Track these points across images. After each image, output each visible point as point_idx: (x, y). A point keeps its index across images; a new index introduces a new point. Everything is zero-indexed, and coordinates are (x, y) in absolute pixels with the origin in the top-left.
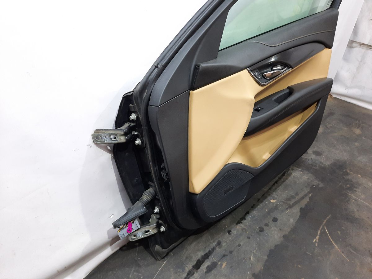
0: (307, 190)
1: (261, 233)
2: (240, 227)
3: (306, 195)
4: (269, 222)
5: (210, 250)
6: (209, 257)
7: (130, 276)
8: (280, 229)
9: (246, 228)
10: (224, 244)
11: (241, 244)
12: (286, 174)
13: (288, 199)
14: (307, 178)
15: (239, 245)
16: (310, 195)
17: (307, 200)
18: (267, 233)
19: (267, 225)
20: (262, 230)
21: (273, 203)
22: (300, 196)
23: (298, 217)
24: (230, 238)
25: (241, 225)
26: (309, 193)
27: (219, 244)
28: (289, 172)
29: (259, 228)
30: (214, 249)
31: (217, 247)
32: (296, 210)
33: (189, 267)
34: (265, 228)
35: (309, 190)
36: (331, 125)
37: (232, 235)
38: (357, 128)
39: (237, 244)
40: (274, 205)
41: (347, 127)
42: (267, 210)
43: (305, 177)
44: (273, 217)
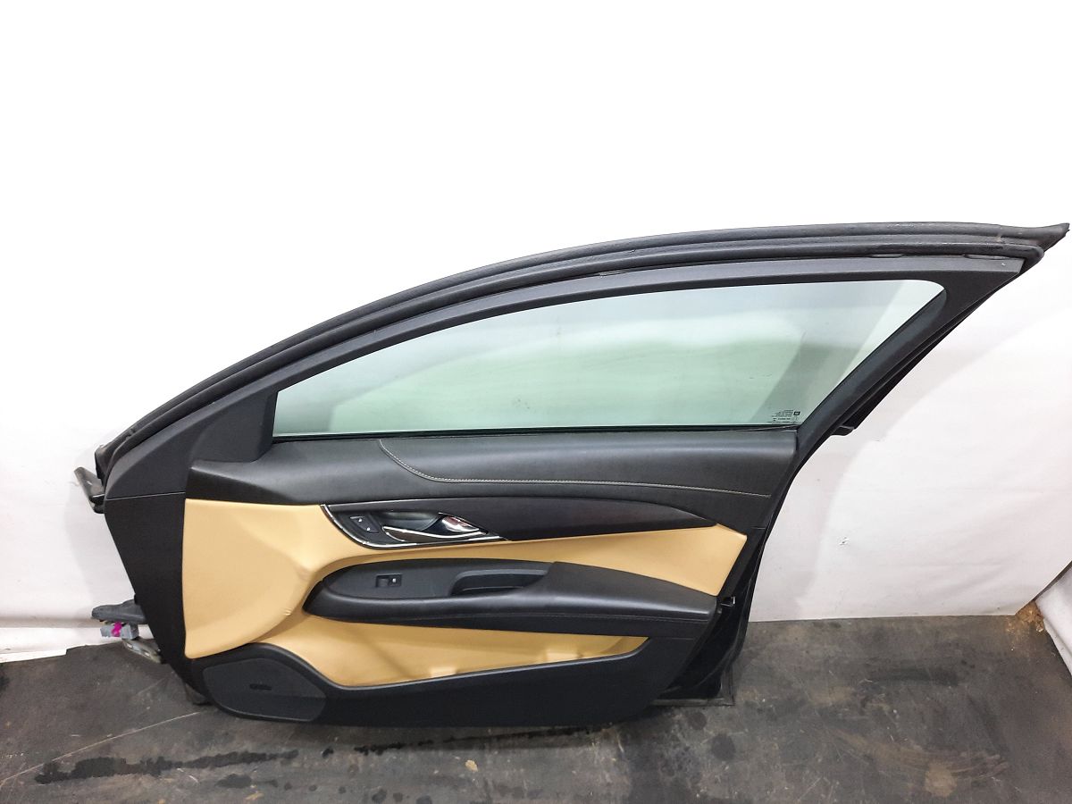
1: (370, 801)
2: (356, 759)
4: (408, 797)
5: (268, 754)
6: (253, 764)
7: (140, 694)
9: (361, 770)
10: (295, 764)
11: (319, 789)
13: (503, 789)
14: (609, 780)
15: (313, 788)
19: (398, 797)
20: (379, 798)
21: (465, 768)
22: (536, 803)
24: (317, 764)
25: (361, 757)
27: (290, 757)
29: (381, 791)
30: (273, 757)
31: (282, 759)
33: (212, 751)
34: (389, 799)
36: (886, 708)
37: (327, 761)
38: (955, 775)
39: (313, 783)
40: (462, 776)
41: (926, 749)
42: (436, 772)
43: (607, 776)
44: (429, 794)
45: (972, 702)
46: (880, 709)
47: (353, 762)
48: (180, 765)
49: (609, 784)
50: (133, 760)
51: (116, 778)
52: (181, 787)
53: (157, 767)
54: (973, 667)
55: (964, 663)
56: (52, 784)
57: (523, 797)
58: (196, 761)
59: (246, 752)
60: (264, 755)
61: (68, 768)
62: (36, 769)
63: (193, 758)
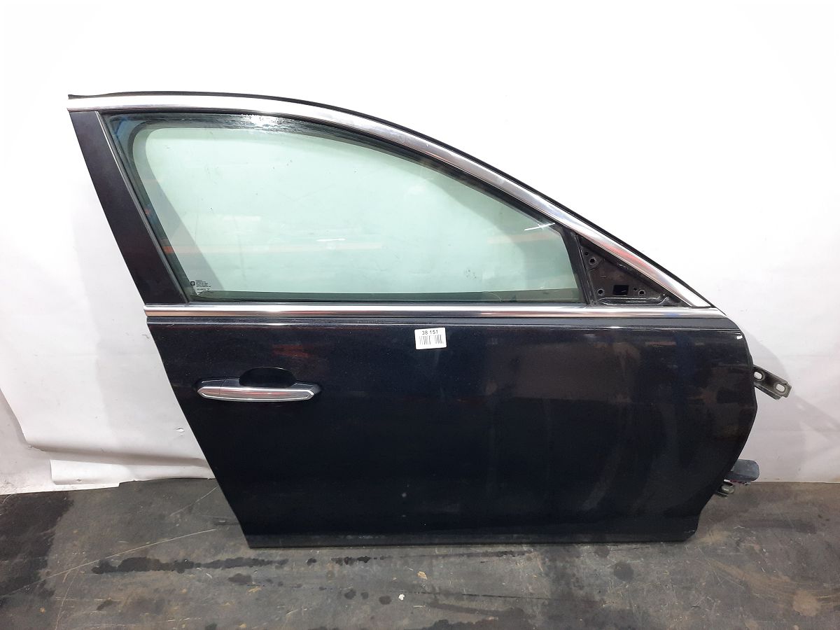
0: (497, 606)
1: (343, 597)
2: (333, 567)
3: (482, 612)
4: (373, 595)
5: (266, 560)
6: (254, 567)
7: (172, 515)
8: (372, 618)
9: (336, 575)
10: (286, 568)
11: (304, 586)
12: (504, 557)
13: (447, 594)
14: (531, 591)
15: (299, 586)
16: (490, 618)
17: (474, 619)
18: (349, 605)
19: (365, 596)
20: (350, 595)
21: (418, 577)
22: (473, 605)
23: (421, 627)
24: (303, 569)
25: (337, 566)
26: (495, 613)
27: (282, 563)
28: (517, 558)
29: (352, 590)
30: (270, 563)
31: (276, 565)
32: (434, 616)
33: (223, 557)
34: (358, 597)
35: (500, 610)
36: (757, 548)
37: (310, 567)
38: (819, 600)
39: (299, 583)
40: (415, 582)
41: (793, 579)
42: (395, 579)
43: (530, 588)
44: (389, 595)
45: (829, 545)
46: (752, 548)
47: (330, 569)
48: (199, 565)
49: (531, 594)
50: (164, 560)
51: (151, 573)
52: (199, 581)
53: (183, 566)
54: (828, 520)
55: (820, 516)
56: (104, 574)
57: (463, 600)
58: (212, 563)
59: (249, 559)
60: (263, 561)
61: (116, 563)
62: (94, 563)
63: (209, 561)
